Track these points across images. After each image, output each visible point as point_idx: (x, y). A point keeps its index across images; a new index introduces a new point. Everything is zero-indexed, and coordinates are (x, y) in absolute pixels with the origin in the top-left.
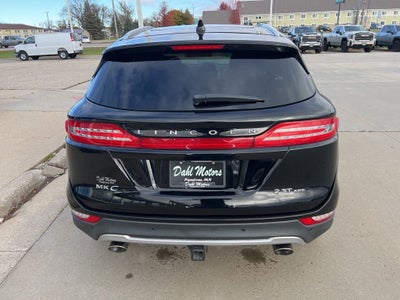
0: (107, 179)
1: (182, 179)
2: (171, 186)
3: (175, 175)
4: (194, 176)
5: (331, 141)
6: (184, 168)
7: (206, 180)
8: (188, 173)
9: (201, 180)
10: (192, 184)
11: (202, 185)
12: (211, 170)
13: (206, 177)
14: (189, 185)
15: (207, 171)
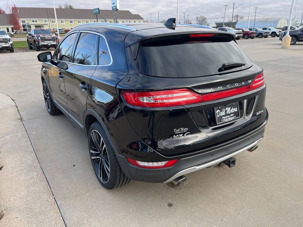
0: (182, 129)
1: (221, 117)
2: (218, 123)
3: (218, 116)
4: (226, 115)
5: (262, 88)
6: (221, 111)
7: (231, 115)
8: (223, 113)
9: (229, 116)
10: (227, 120)
11: (231, 119)
12: (232, 109)
13: (231, 113)
14: (226, 120)
15: (231, 110)
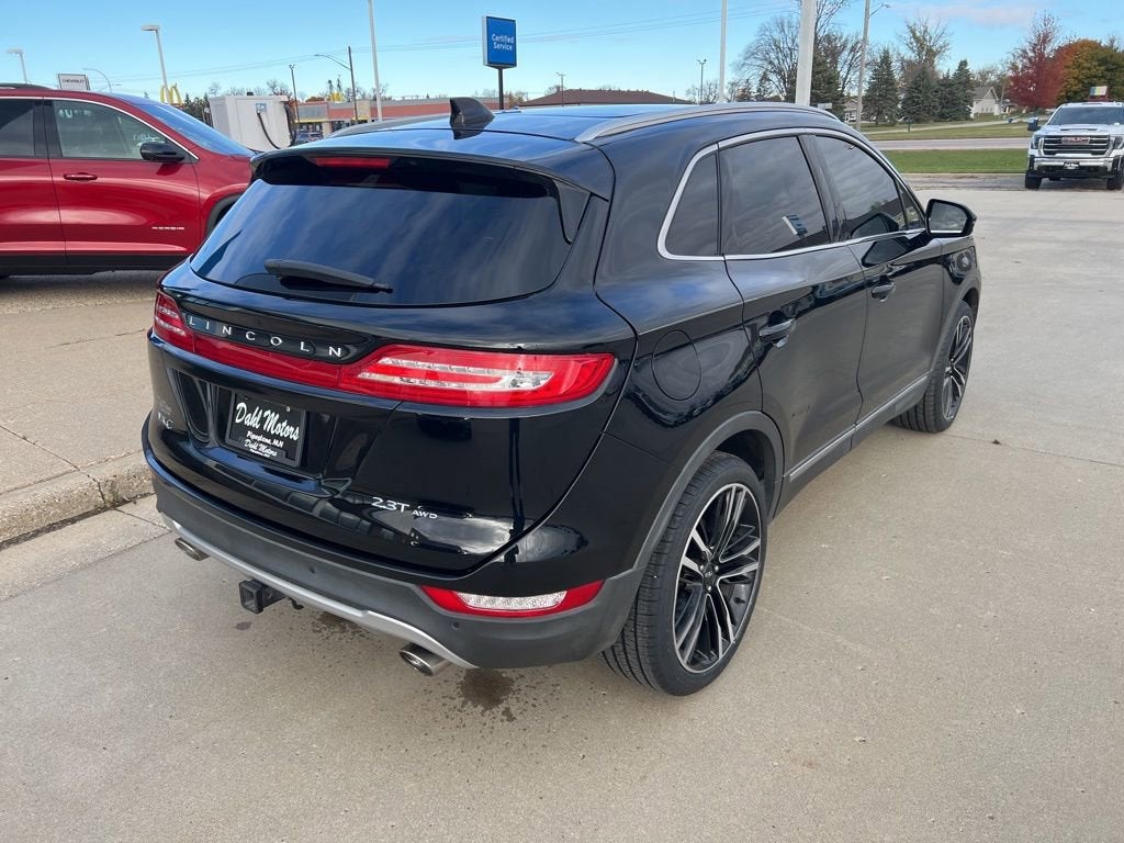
1: (244, 428)
3: (238, 421)
4: (259, 431)
6: (251, 411)
7: (276, 442)
8: (252, 421)
9: (268, 441)
10: (255, 446)
11: (267, 451)
12: (284, 424)
13: (277, 437)
14: (251, 446)
15: (279, 425)
